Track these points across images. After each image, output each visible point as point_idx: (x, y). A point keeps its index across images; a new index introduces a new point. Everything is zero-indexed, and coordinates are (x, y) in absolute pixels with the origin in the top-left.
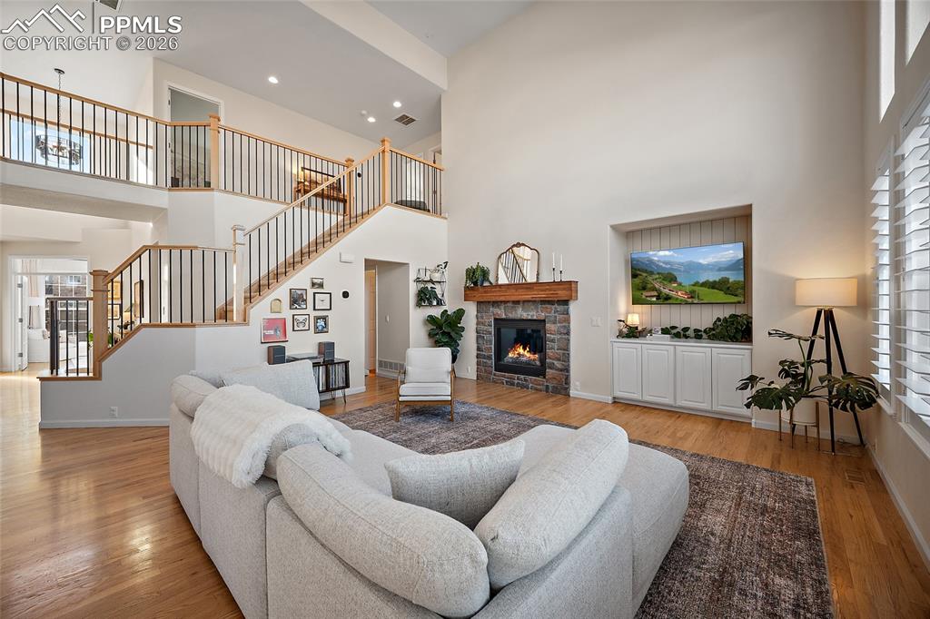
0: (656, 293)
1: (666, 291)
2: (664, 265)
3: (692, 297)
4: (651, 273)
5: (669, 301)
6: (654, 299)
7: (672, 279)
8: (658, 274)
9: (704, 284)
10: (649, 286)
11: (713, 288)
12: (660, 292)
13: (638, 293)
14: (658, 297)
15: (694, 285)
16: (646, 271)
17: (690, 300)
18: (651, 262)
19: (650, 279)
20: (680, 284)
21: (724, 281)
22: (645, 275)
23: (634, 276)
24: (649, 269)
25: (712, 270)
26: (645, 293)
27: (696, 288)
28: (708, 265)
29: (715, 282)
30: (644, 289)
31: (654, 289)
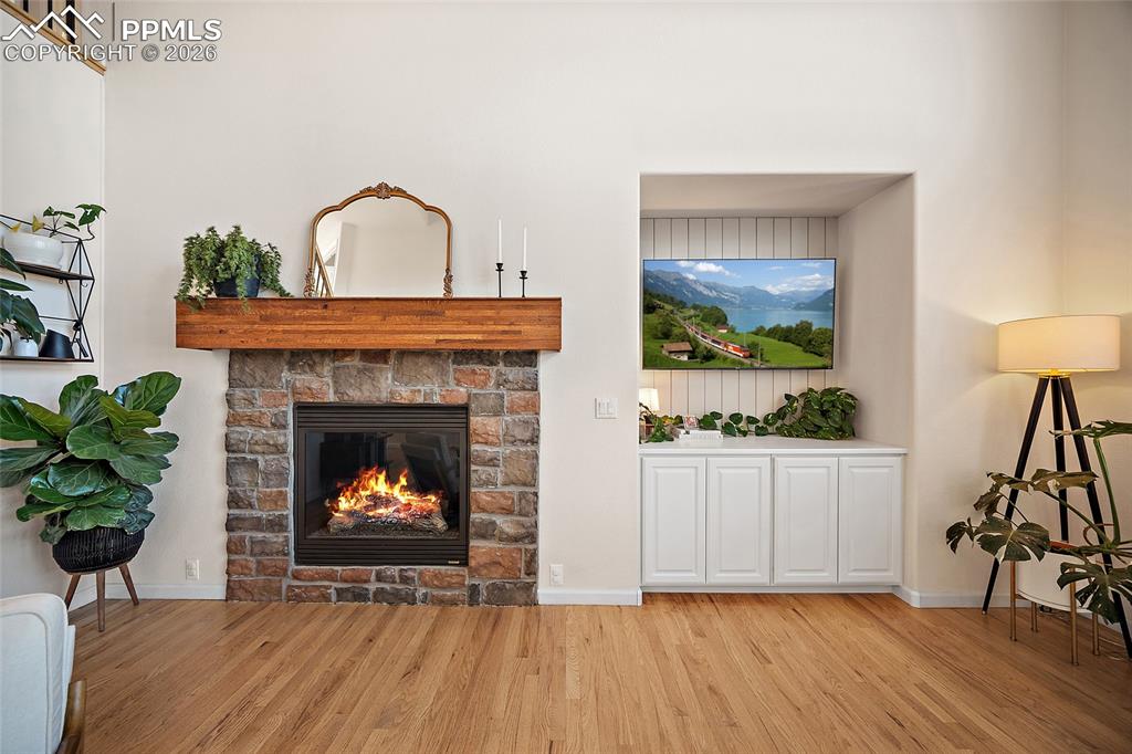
0: (687, 346)
1: (707, 343)
2: (706, 292)
3: (751, 356)
4: (682, 305)
5: (711, 363)
6: (685, 358)
7: (718, 319)
8: (695, 307)
9: (775, 333)
10: (676, 331)
11: (786, 339)
12: (695, 345)
13: (654, 345)
14: (692, 355)
15: (756, 333)
16: (671, 301)
17: (747, 361)
18: (682, 282)
19: (679, 317)
20: (732, 330)
21: (804, 328)
22: (668, 307)
23: (648, 308)
24: (678, 298)
25: (786, 306)
26: (669, 346)
27: (760, 339)
28: (781, 296)
29: (789, 329)
30: (667, 336)
31: (685, 338)
